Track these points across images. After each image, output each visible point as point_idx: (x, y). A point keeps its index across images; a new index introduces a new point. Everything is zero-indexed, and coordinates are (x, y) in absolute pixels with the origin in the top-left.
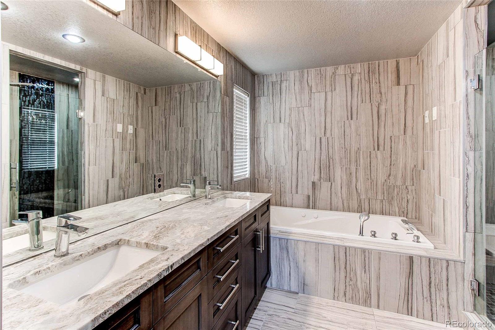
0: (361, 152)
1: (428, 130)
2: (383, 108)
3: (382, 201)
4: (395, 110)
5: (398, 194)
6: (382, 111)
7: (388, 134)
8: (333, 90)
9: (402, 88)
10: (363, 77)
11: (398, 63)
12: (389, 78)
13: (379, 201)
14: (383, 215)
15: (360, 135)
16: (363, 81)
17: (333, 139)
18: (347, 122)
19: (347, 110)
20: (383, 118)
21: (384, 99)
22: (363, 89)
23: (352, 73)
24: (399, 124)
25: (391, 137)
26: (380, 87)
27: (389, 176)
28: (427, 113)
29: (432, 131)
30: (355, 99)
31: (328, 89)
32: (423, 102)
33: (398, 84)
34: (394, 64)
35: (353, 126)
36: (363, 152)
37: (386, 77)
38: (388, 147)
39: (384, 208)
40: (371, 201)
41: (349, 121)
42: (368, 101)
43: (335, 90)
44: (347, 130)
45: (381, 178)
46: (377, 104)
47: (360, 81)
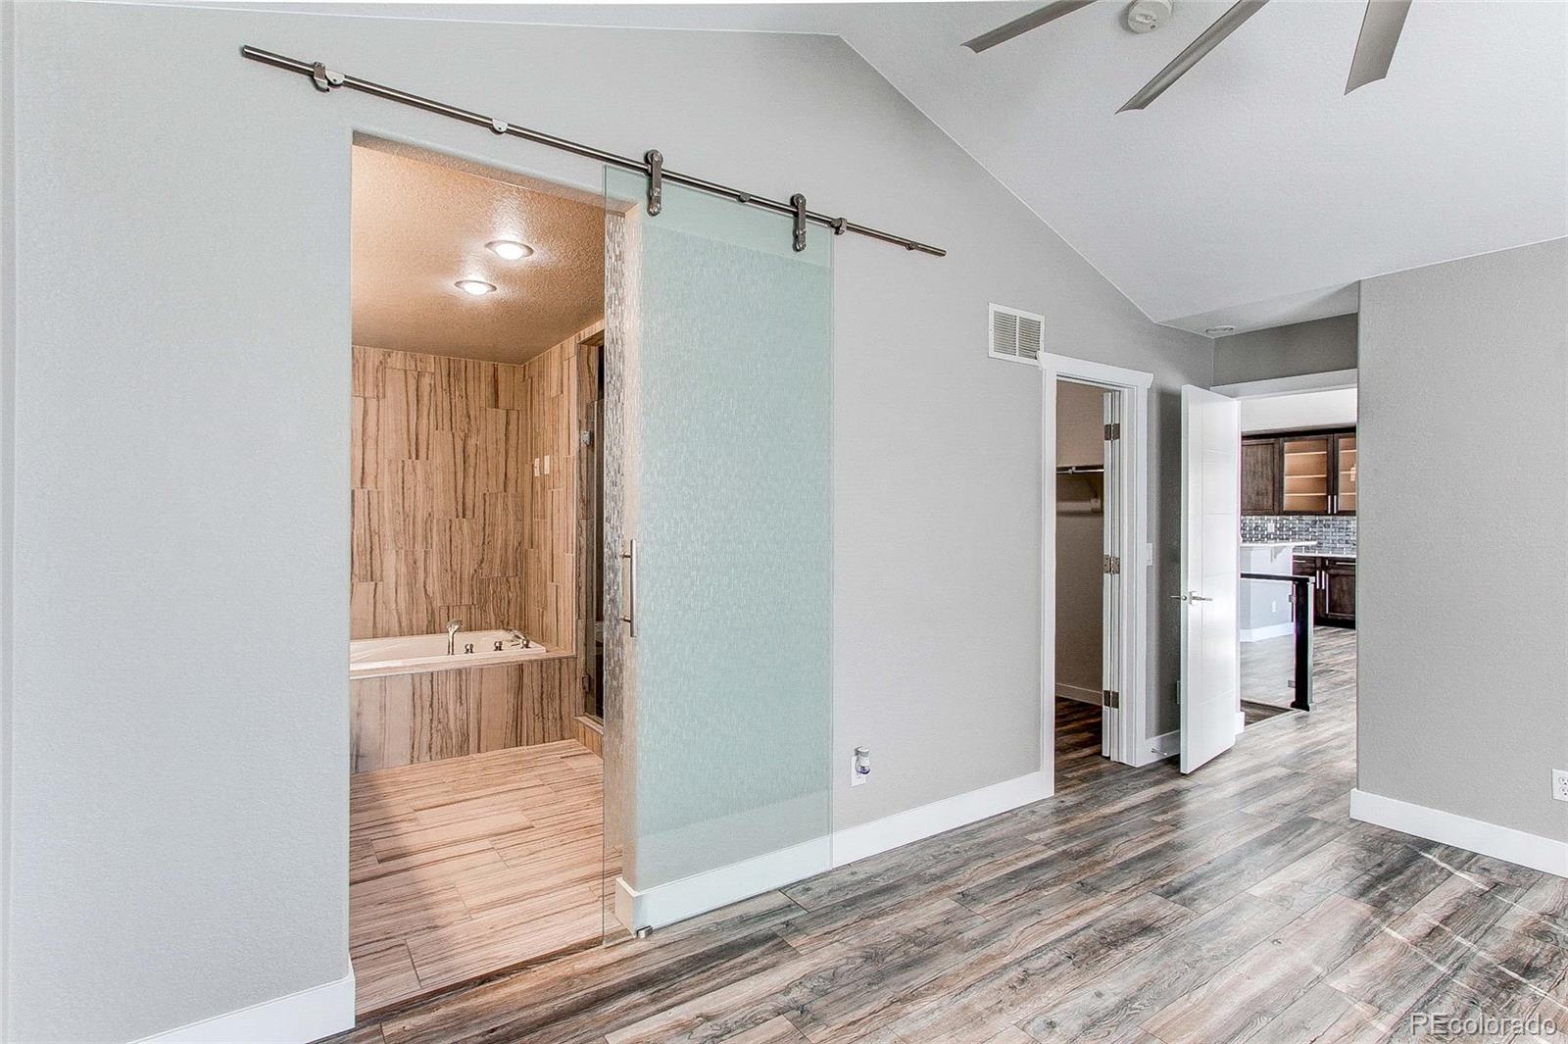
0: (435, 521)
1: (538, 487)
2: (472, 442)
3: (470, 608)
4: (491, 448)
5: (494, 592)
6: (471, 450)
7: (481, 489)
8: (381, 396)
9: (502, 413)
10: (438, 383)
11: (495, 370)
12: (483, 394)
13: (464, 609)
14: (471, 630)
15: (432, 490)
16: (439, 390)
17: (380, 495)
18: (409, 462)
19: (409, 439)
20: (472, 460)
21: (474, 429)
22: (439, 404)
23: (419, 370)
24: (497, 475)
25: (485, 494)
26: (467, 404)
27: (482, 562)
28: (537, 462)
29: (543, 488)
30: (425, 421)
31: (370, 392)
32: (532, 445)
33: (496, 406)
34: (491, 370)
35: (419, 472)
36: (438, 521)
37: (477, 389)
38: (479, 513)
39: (473, 621)
40: (451, 610)
41: (413, 462)
42: (447, 426)
43: (384, 397)
44: (409, 478)
45: (469, 568)
46: (462, 434)
47: (433, 388)
